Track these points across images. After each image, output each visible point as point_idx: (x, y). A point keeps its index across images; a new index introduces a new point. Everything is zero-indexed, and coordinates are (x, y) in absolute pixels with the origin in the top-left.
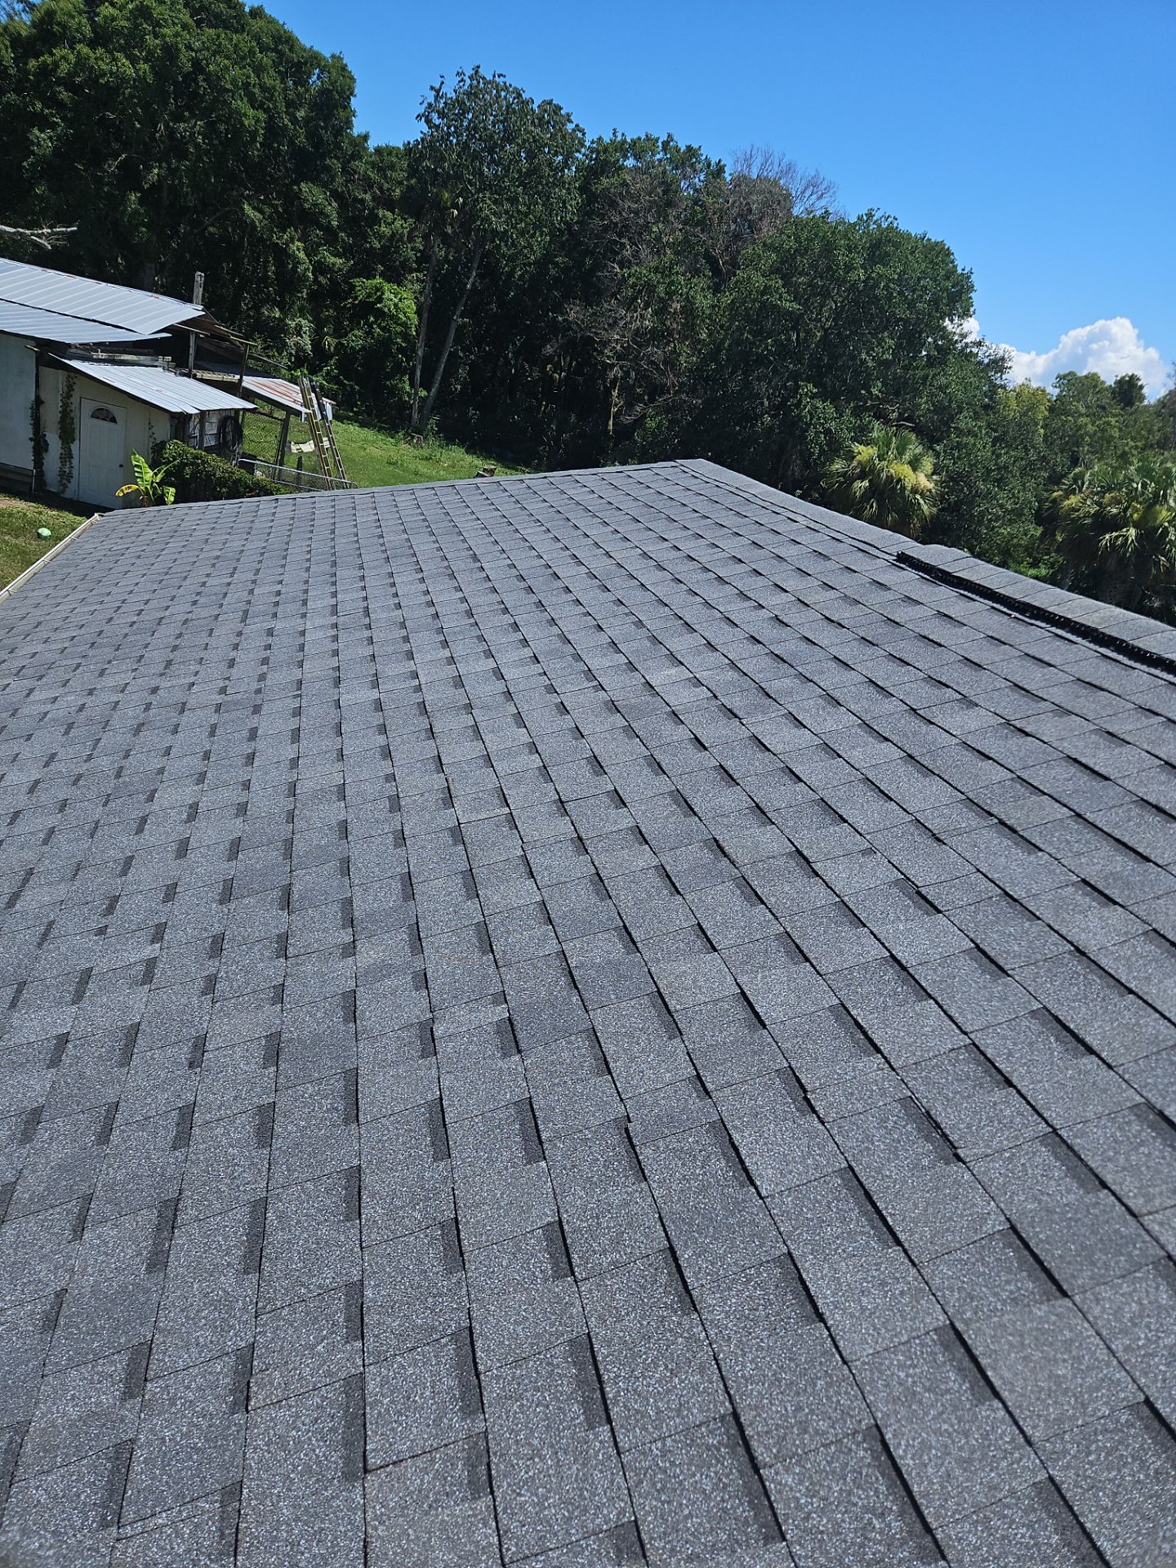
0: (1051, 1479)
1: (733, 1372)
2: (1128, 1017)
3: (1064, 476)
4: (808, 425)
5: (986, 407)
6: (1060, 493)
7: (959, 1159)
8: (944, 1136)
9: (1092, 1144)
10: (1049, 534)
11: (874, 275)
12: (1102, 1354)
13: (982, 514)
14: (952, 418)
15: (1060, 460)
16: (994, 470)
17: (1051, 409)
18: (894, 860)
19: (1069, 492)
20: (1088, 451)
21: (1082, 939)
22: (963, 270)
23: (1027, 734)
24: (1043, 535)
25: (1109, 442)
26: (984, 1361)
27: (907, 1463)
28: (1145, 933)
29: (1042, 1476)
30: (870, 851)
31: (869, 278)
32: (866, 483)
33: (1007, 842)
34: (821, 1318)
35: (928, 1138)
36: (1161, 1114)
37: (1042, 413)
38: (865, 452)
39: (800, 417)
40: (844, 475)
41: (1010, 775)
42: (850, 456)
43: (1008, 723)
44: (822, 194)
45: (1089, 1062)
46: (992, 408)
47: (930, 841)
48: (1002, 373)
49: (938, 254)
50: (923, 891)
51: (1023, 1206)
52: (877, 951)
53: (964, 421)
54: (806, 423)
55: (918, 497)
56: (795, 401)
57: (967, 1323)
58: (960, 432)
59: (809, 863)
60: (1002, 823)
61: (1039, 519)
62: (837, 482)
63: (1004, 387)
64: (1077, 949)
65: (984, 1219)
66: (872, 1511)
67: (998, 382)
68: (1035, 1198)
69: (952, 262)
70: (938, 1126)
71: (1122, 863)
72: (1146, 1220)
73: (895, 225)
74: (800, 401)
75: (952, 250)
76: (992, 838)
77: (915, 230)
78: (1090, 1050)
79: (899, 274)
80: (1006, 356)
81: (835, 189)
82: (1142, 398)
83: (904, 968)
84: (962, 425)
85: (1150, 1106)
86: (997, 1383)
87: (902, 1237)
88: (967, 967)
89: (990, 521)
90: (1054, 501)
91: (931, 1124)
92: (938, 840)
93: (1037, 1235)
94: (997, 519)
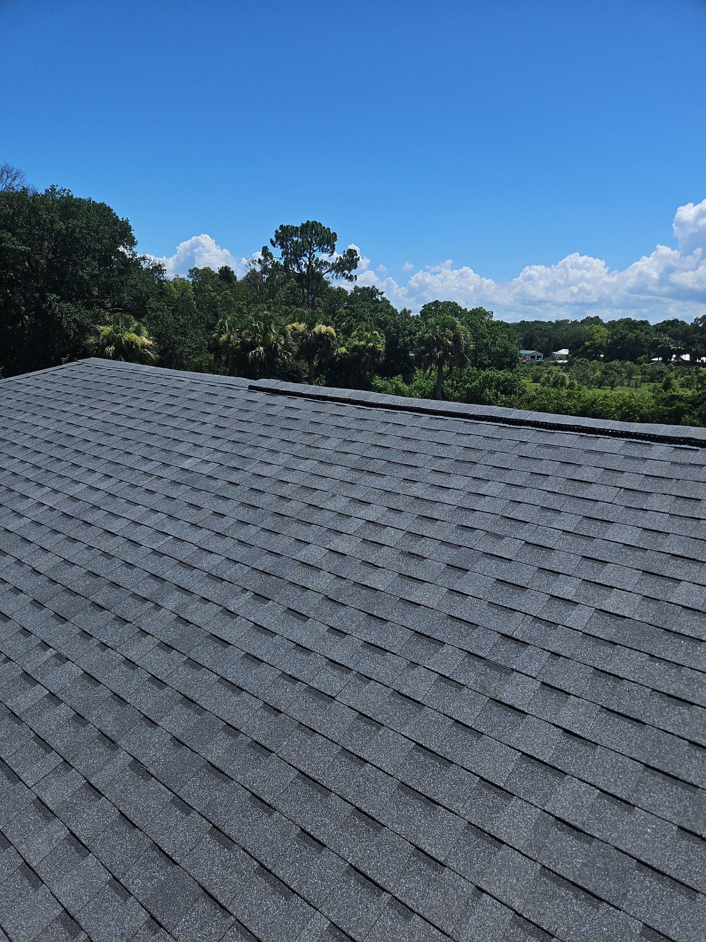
0: (489, 602)
1: (409, 626)
2: (440, 508)
3: (215, 325)
4: (61, 319)
5: (160, 293)
6: (216, 334)
7: (425, 558)
8: (417, 555)
9: (452, 539)
10: (217, 357)
11: (70, 225)
12: (483, 577)
13: (181, 353)
14: (145, 302)
15: (210, 316)
16: (179, 328)
17: (194, 290)
18: (344, 495)
19: (221, 334)
20: (222, 310)
21: (415, 494)
22: (123, 219)
23: (354, 442)
24: (215, 358)
25: (230, 304)
26: (461, 591)
27: (459, 616)
28: (430, 486)
29: (487, 603)
30: (334, 495)
31: (67, 227)
32: (113, 348)
33: (374, 477)
34: (419, 605)
35: (413, 558)
36: (462, 526)
37: (191, 293)
38: (106, 330)
39: (54, 314)
40: (97, 344)
41: (360, 457)
42: (97, 333)
43: (345, 440)
44: (15, 177)
45: (439, 523)
46: (164, 294)
47: (351, 485)
48: (163, 274)
49: (104, 211)
50: (362, 500)
51: (446, 559)
52: (362, 522)
53: (153, 303)
54: (59, 318)
55: (146, 350)
56: (47, 305)
57: (452, 587)
58: (153, 310)
59: (317, 507)
60: (368, 471)
61: (210, 350)
62: (94, 350)
63: (165, 281)
64: (416, 497)
65: (440, 566)
66: (459, 628)
67: (162, 279)
68: (448, 557)
69: (115, 215)
70: (414, 554)
71: (411, 471)
72: (474, 548)
73: (70, 195)
74: (50, 306)
75: (112, 207)
76: (367, 477)
77: (84, 196)
78: (437, 520)
79: (86, 224)
80: (161, 264)
81: (22, 174)
82: (235, 278)
83: (373, 522)
84: (152, 305)
85: (459, 525)
86: (467, 593)
87: (425, 580)
88: (391, 515)
89: (186, 356)
90: (214, 339)
91: (411, 555)
92: (353, 484)
93: (453, 563)
94: (190, 354)
